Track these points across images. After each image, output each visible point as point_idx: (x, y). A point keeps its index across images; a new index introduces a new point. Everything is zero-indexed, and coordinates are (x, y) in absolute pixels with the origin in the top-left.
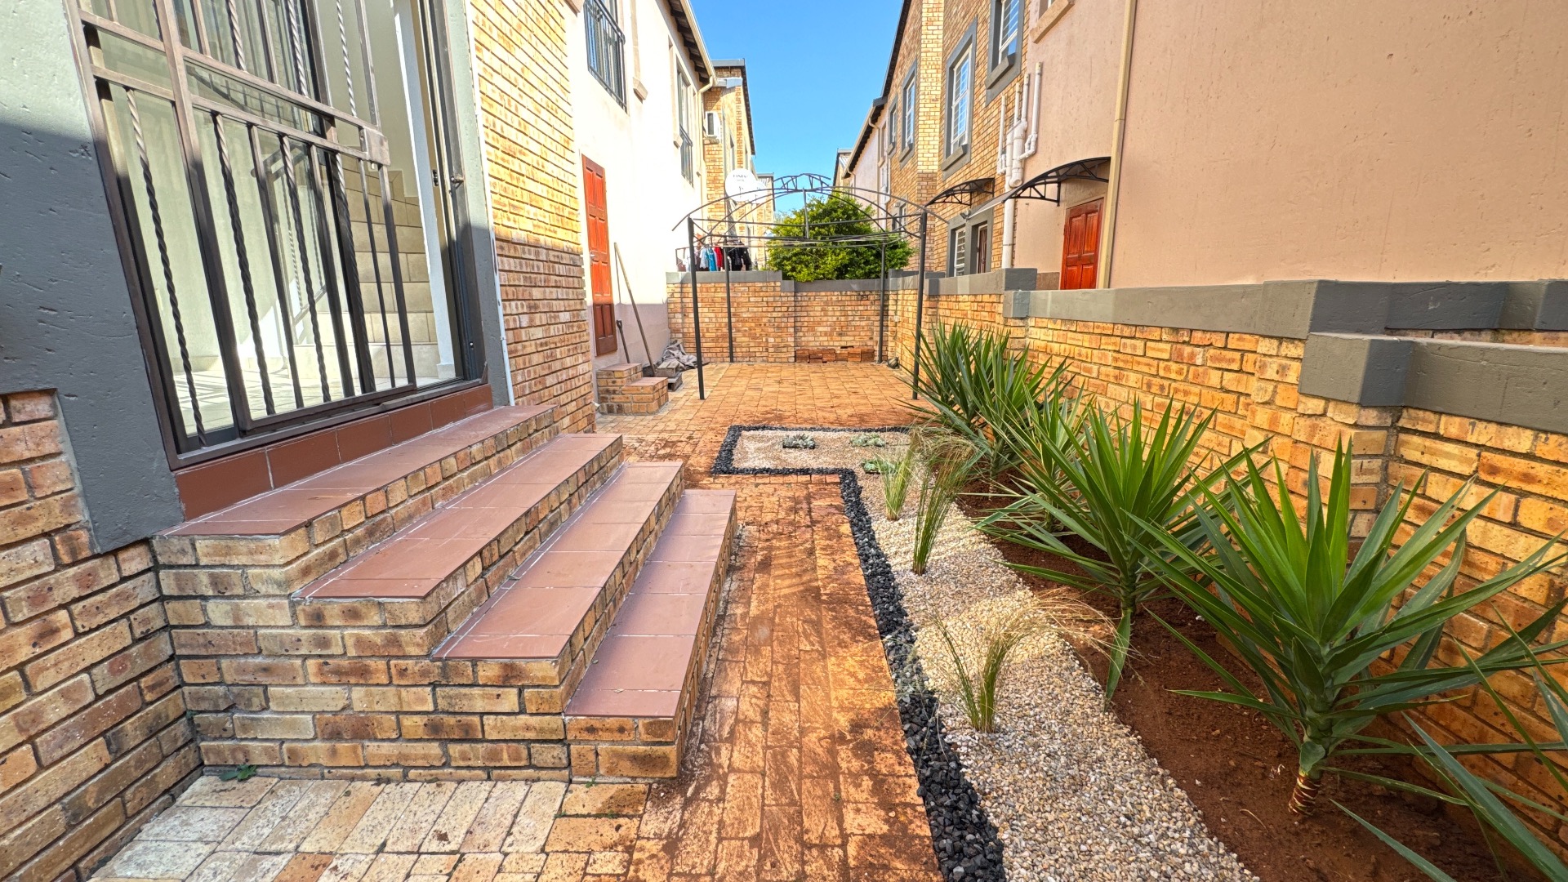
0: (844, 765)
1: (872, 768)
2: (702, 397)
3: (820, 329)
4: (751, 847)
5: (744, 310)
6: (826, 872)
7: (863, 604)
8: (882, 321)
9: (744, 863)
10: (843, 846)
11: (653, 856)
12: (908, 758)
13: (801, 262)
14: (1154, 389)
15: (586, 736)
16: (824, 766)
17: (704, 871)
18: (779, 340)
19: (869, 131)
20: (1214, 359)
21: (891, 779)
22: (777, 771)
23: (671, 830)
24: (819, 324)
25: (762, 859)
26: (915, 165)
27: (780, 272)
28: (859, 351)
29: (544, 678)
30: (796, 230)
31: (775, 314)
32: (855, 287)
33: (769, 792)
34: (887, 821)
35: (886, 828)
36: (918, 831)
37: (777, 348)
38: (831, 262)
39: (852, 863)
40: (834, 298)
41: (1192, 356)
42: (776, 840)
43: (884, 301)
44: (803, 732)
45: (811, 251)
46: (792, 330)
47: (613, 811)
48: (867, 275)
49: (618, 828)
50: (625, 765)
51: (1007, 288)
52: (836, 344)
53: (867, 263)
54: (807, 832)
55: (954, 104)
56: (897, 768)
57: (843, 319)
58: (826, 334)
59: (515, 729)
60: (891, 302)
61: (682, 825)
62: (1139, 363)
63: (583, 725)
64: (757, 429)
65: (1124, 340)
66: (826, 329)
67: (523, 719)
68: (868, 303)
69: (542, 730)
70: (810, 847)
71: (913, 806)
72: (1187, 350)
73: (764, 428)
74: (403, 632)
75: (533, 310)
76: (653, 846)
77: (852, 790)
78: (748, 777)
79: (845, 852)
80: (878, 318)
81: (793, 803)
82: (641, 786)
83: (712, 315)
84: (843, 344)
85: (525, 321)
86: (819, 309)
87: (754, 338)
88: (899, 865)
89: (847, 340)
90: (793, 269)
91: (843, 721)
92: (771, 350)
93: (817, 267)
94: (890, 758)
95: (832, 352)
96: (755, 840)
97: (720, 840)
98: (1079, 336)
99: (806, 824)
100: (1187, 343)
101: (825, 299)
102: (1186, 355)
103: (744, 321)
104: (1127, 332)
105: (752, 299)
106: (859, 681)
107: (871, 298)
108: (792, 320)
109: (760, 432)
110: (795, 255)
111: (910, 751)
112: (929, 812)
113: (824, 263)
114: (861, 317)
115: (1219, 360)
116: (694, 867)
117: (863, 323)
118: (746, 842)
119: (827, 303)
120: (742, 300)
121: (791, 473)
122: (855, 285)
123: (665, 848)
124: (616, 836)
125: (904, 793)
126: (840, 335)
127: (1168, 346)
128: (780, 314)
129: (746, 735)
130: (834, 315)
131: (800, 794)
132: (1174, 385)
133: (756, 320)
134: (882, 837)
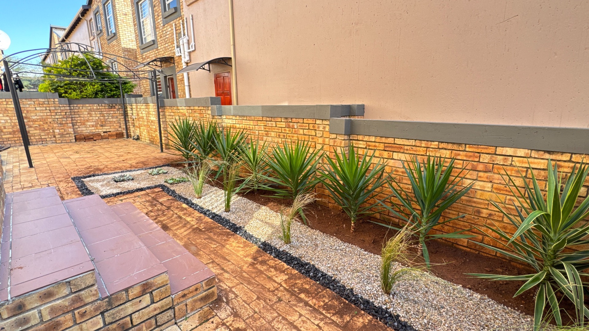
0: (262, 269)
1: (270, 266)
2: (31, 166)
3: (89, 123)
4: (259, 301)
6: (284, 294)
7: (220, 227)
8: (125, 118)
9: (262, 305)
10: (281, 286)
11: (233, 321)
12: (276, 259)
14: (281, 137)
15: (182, 299)
16: (257, 273)
17: (253, 314)
18: (63, 131)
20: (300, 126)
21: (277, 266)
22: (245, 280)
23: (231, 312)
24: (87, 121)
25: (265, 301)
27: (57, 94)
28: (115, 133)
29: (162, 283)
31: (57, 117)
32: (106, 102)
33: (249, 287)
34: (286, 275)
35: (287, 276)
36: (295, 273)
37: (62, 135)
39: (288, 288)
40: (95, 108)
41: (293, 126)
42: (264, 295)
43: (125, 109)
44: (241, 268)
46: (71, 125)
49: (212, 322)
50: (199, 305)
51: (212, 104)
52: (101, 130)
54: (269, 288)
55: (141, 20)
56: (276, 262)
57: (102, 118)
58: (93, 126)
59: (149, 312)
60: (129, 109)
61: (233, 309)
62: (274, 129)
63: (181, 295)
64: (90, 176)
65: (267, 122)
66: (92, 123)
67: (153, 306)
68: (115, 110)
69: (162, 307)
70: (274, 291)
71: (288, 268)
72: (291, 124)
74: (83, 292)
76: (231, 319)
77: (270, 273)
78: (238, 286)
79: (283, 287)
80: (123, 117)
81: (258, 285)
82: (206, 309)
84: (105, 130)
86: (86, 113)
87: (44, 130)
88: (298, 281)
91: (249, 260)
94: (272, 261)
95: (99, 135)
96: (258, 298)
97: (249, 305)
98: (249, 121)
99: (267, 287)
100: (291, 122)
101: (89, 108)
102: (291, 125)
103: (34, 121)
104: (268, 119)
105: (38, 109)
106: (242, 248)
107: (117, 107)
108: (70, 119)
110: (66, 84)
111: (274, 257)
112: (293, 267)
114: (113, 117)
115: (302, 126)
116: (249, 315)
117: (114, 120)
118: (257, 300)
119: (90, 110)
120: (30, 109)
121: (134, 192)
123: (234, 317)
125: (283, 267)
126: (102, 126)
127: (284, 123)
128: (61, 117)
129: (224, 278)
130: (96, 116)
131: (258, 282)
132: (288, 135)
133: (44, 120)
134: (288, 278)
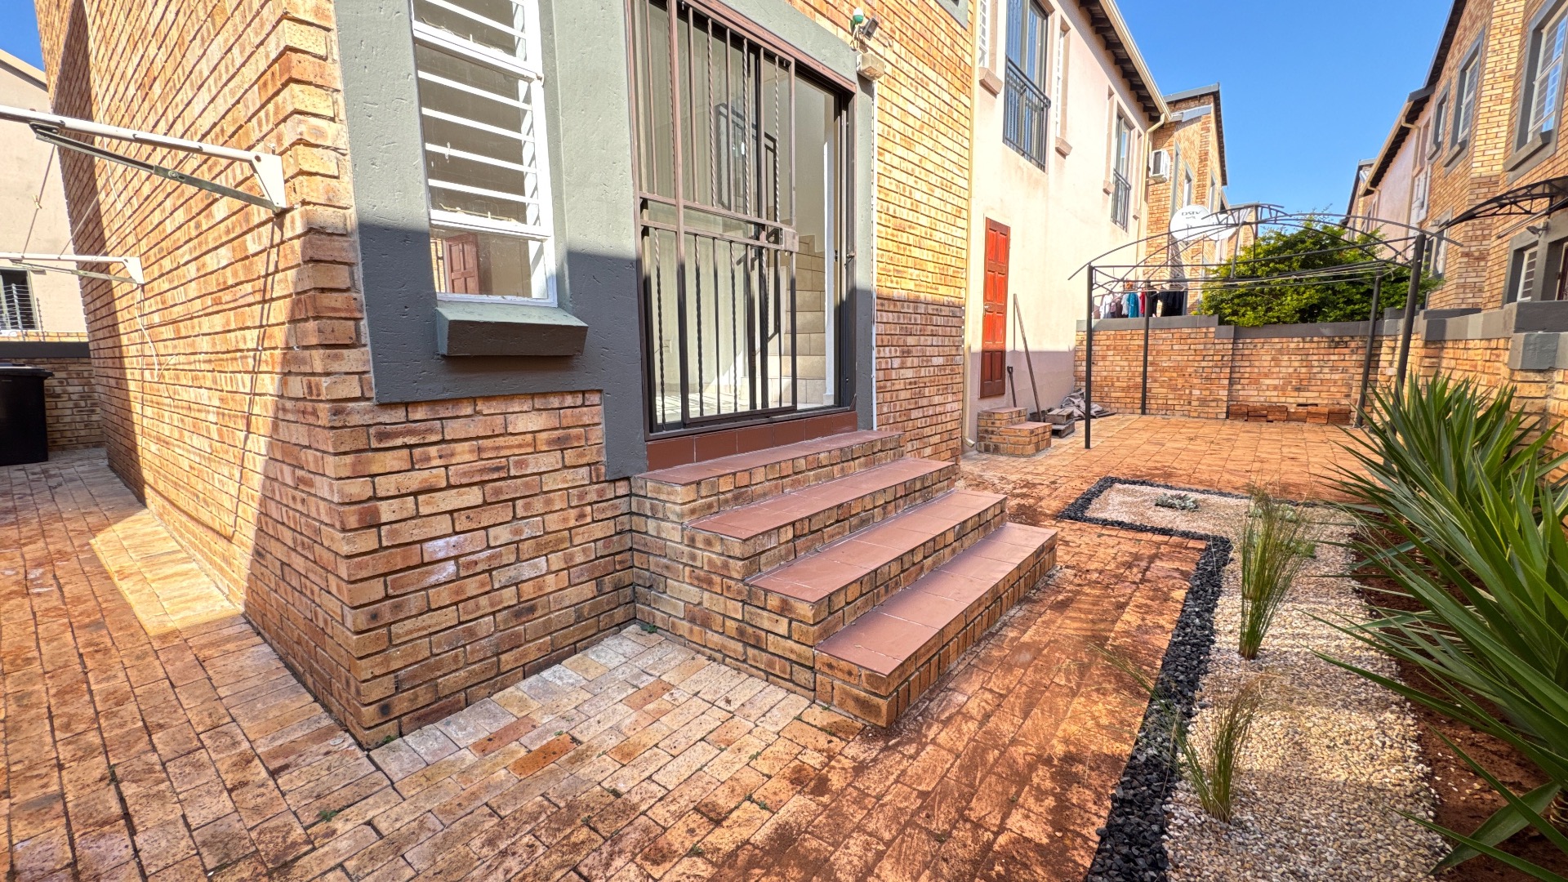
0: (1036, 780)
1: (1064, 795)
2: (1088, 446)
3: (1268, 382)
4: (917, 797)
5: (1165, 358)
6: (969, 842)
7: (1152, 666)
8: (1366, 375)
9: (906, 804)
10: (997, 834)
11: (843, 769)
12: (1108, 804)
13: (1246, 305)
15: (826, 670)
16: (1018, 774)
17: (874, 794)
18: (1208, 393)
19: (1402, 135)
21: (1077, 810)
22: (971, 759)
23: (865, 759)
24: (1266, 376)
25: (921, 808)
26: (1468, 168)
27: (1217, 316)
28: (1326, 410)
29: (804, 616)
30: (1242, 268)
31: (1204, 364)
32: (1327, 331)
33: (954, 770)
34: (1049, 836)
35: (1045, 841)
36: (1078, 859)
37: (1203, 402)
38: (1290, 302)
39: (996, 847)
40: (1292, 345)
42: (940, 803)
43: (1372, 348)
44: (1014, 742)
45: (1262, 292)
46: (1226, 382)
47: (832, 731)
48: (1350, 317)
49: (830, 742)
50: (851, 703)
51: (1518, 330)
52: (1291, 401)
53: (1349, 302)
54: (971, 809)
55: (1539, 76)
56: (1090, 805)
57: (1304, 370)
58: (1275, 388)
59: (784, 649)
60: (1384, 350)
61: (875, 760)
63: (825, 660)
64: (1134, 483)
66: (1276, 382)
67: (790, 643)
68: (1346, 351)
69: (799, 655)
70: (967, 820)
71: (1086, 839)
73: (1143, 483)
74: (731, 561)
75: (906, 353)
76: (848, 764)
77: (1031, 800)
78: (945, 753)
79: (995, 839)
80: (1361, 370)
81: (971, 785)
82: (859, 724)
83: (1126, 363)
84: (1301, 401)
85: (897, 363)
86: (1269, 358)
87: (1175, 389)
88: (1039, 871)
89: (1308, 397)
90: (1235, 313)
91: (1059, 749)
92: (1194, 403)
93: (1269, 309)
94: (1088, 795)
95: (1283, 410)
96: (923, 795)
97: (897, 781)
99: (974, 804)
101: (1279, 346)
103: (1164, 370)
105: (1175, 347)
106: (1098, 725)
107: (1353, 345)
108: (1228, 370)
109: (1137, 487)
110: (1239, 296)
111: (1114, 799)
112: (1099, 852)
113: (1281, 304)
114: (1333, 369)
116: (868, 788)
117: (1337, 377)
118: (915, 793)
119: (1280, 351)
120: (1163, 347)
121: (1148, 531)
122: (1327, 330)
123: (854, 768)
124: (826, 746)
125: (1084, 825)
126: (1298, 389)
128: (1211, 364)
129: (960, 725)
130: (1290, 365)
131: (981, 783)
133: (1180, 370)
134: (1037, 845)
